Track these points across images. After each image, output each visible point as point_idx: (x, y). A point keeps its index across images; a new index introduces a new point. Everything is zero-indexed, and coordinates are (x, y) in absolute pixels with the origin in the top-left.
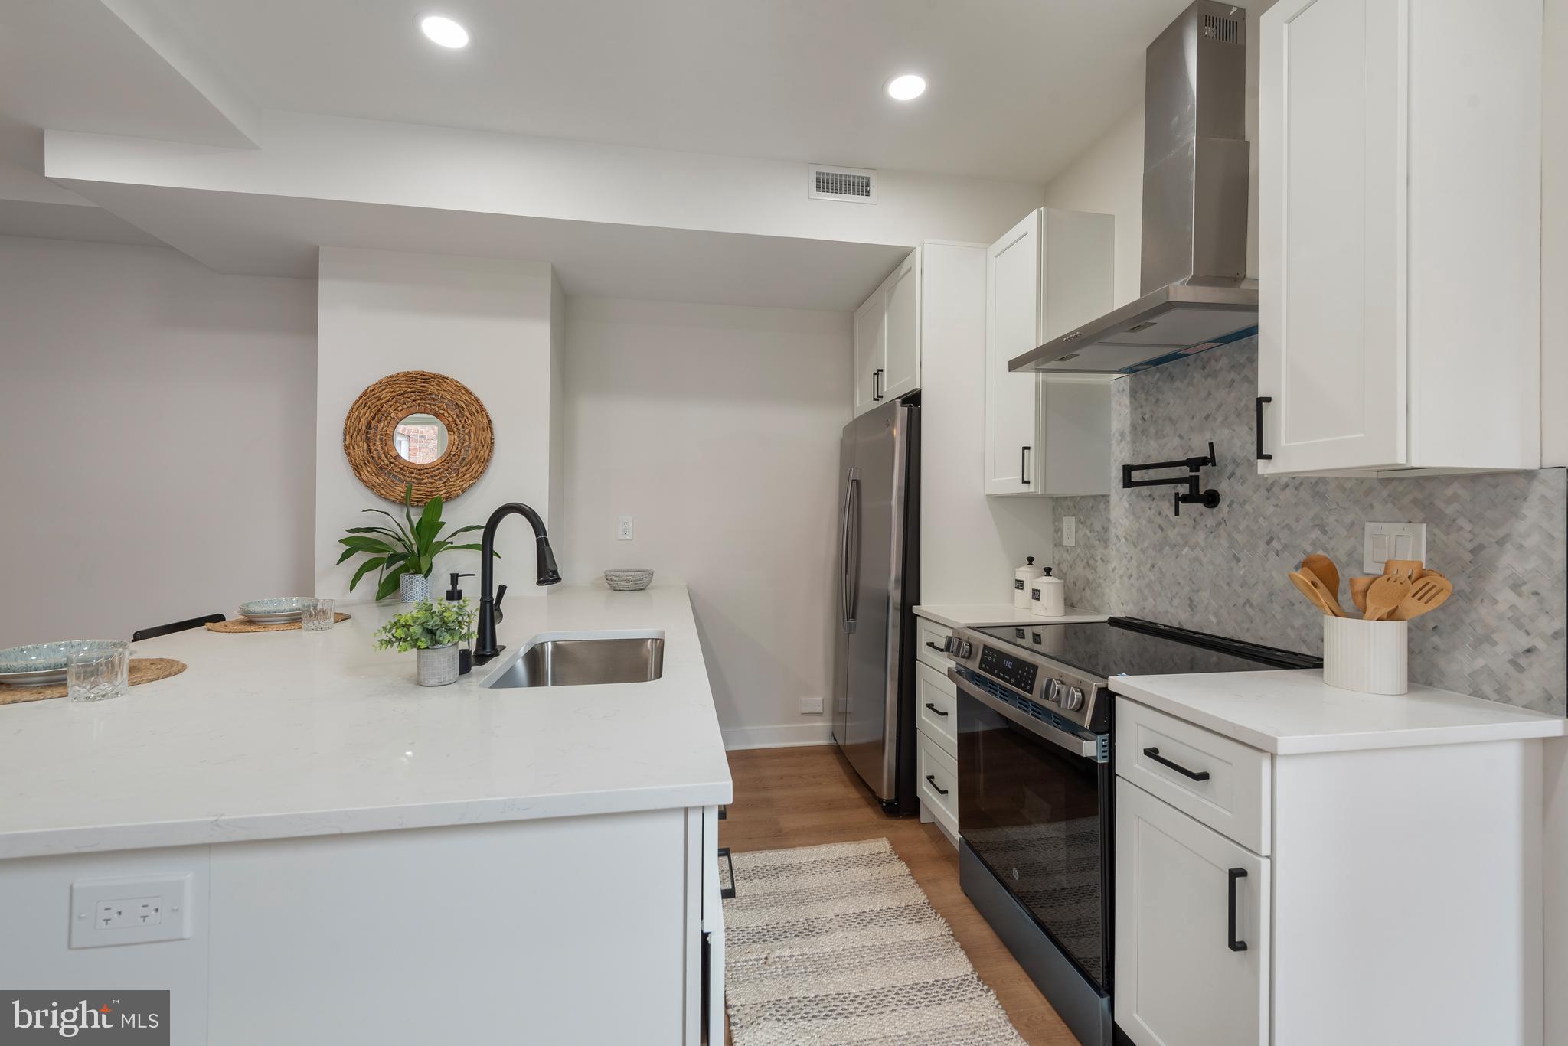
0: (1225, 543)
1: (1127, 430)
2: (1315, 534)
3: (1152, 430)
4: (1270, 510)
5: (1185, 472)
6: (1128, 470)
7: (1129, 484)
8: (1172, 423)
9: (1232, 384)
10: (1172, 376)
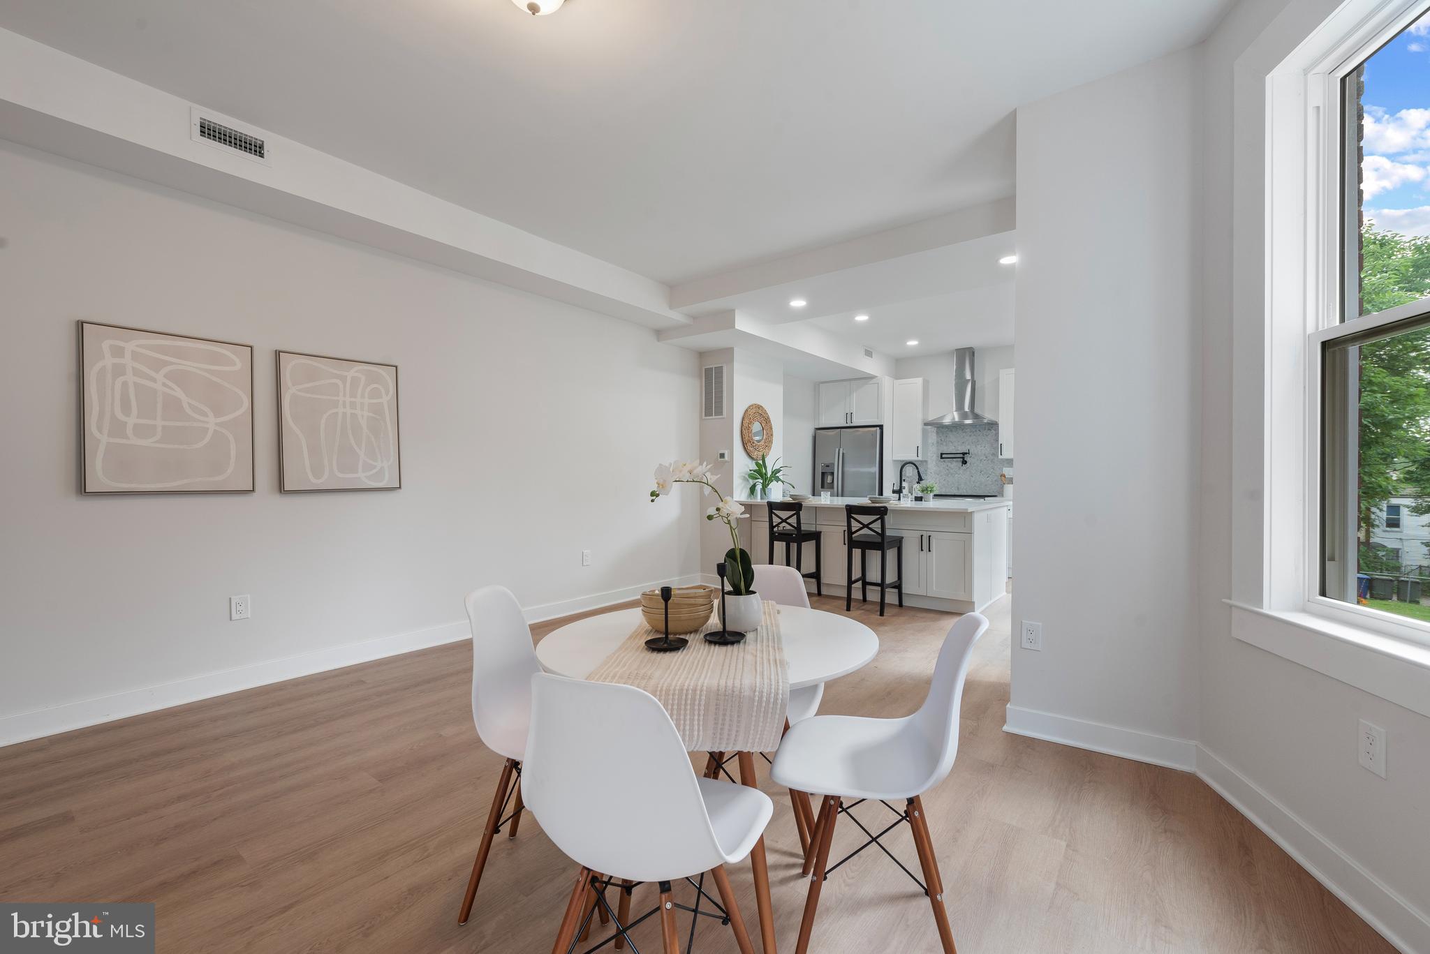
0: (968, 473)
1: (935, 442)
2: (992, 470)
3: (944, 444)
4: (981, 465)
5: (961, 455)
6: (942, 454)
7: (942, 458)
8: (952, 442)
9: (970, 436)
10: (951, 431)
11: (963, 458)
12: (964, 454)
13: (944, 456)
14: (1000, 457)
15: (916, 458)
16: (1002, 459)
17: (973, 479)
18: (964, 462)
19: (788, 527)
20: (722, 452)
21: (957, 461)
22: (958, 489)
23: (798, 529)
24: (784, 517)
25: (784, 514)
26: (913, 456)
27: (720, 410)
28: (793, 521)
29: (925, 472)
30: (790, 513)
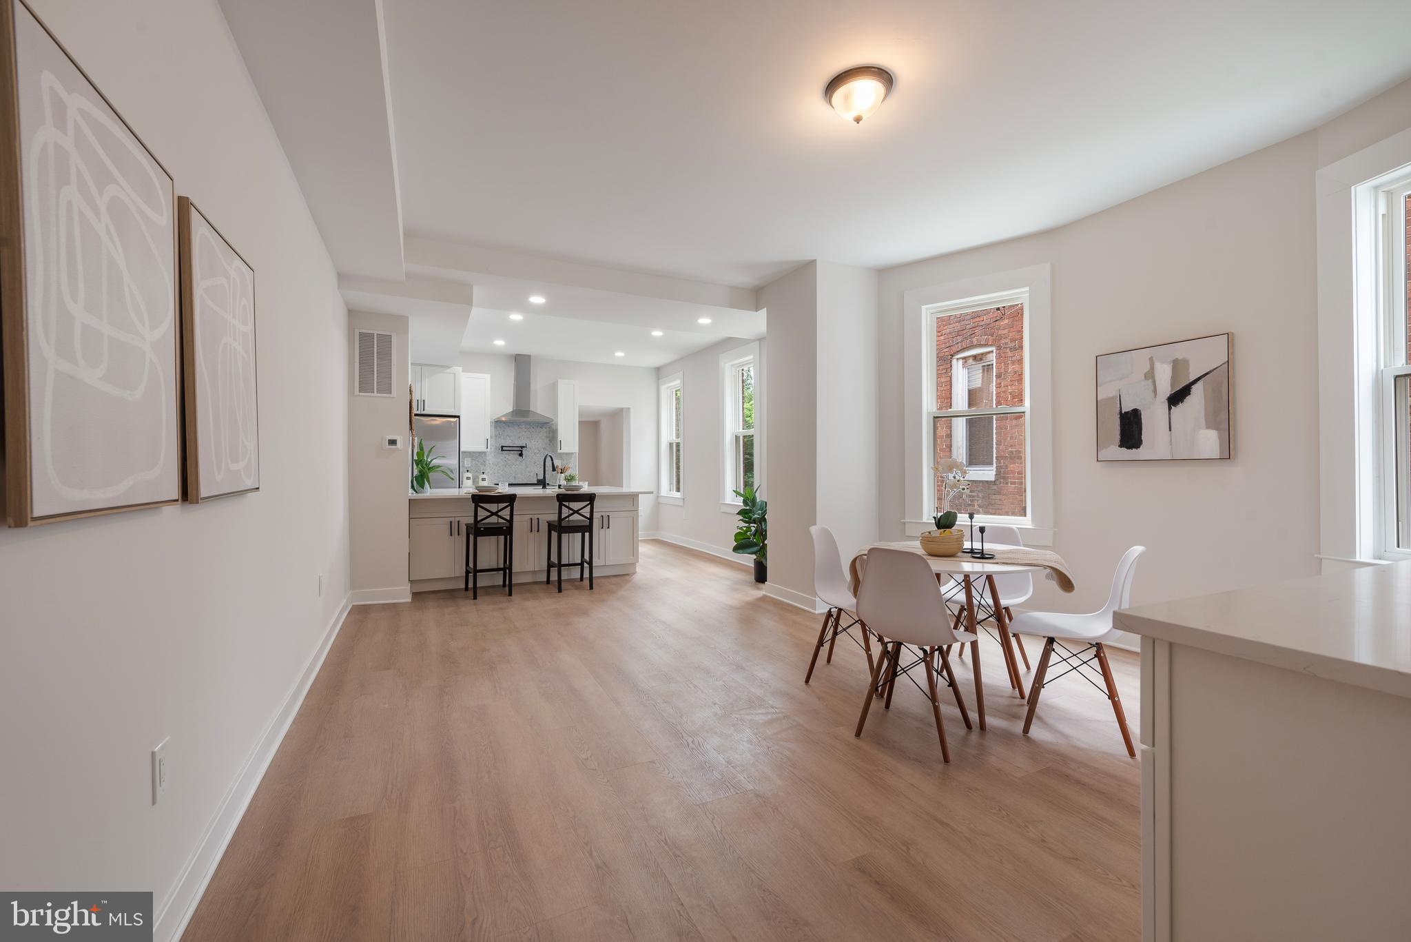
0: (524, 464)
1: (496, 436)
3: (503, 437)
5: (519, 449)
6: (502, 447)
7: (502, 450)
8: (509, 437)
9: (525, 432)
10: (509, 426)
11: (521, 451)
12: (522, 447)
13: (504, 449)
14: (559, 451)
15: (485, 450)
16: (560, 454)
17: (528, 469)
18: (521, 455)
19: (501, 521)
20: (392, 437)
21: (514, 454)
22: (515, 477)
23: (511, 521)
24: (494, 510)
25: (493, 507)
26: (482, 448)
27: (386, 387)
28: (506, 513)
29: (484, 463)
30: (502, 505)
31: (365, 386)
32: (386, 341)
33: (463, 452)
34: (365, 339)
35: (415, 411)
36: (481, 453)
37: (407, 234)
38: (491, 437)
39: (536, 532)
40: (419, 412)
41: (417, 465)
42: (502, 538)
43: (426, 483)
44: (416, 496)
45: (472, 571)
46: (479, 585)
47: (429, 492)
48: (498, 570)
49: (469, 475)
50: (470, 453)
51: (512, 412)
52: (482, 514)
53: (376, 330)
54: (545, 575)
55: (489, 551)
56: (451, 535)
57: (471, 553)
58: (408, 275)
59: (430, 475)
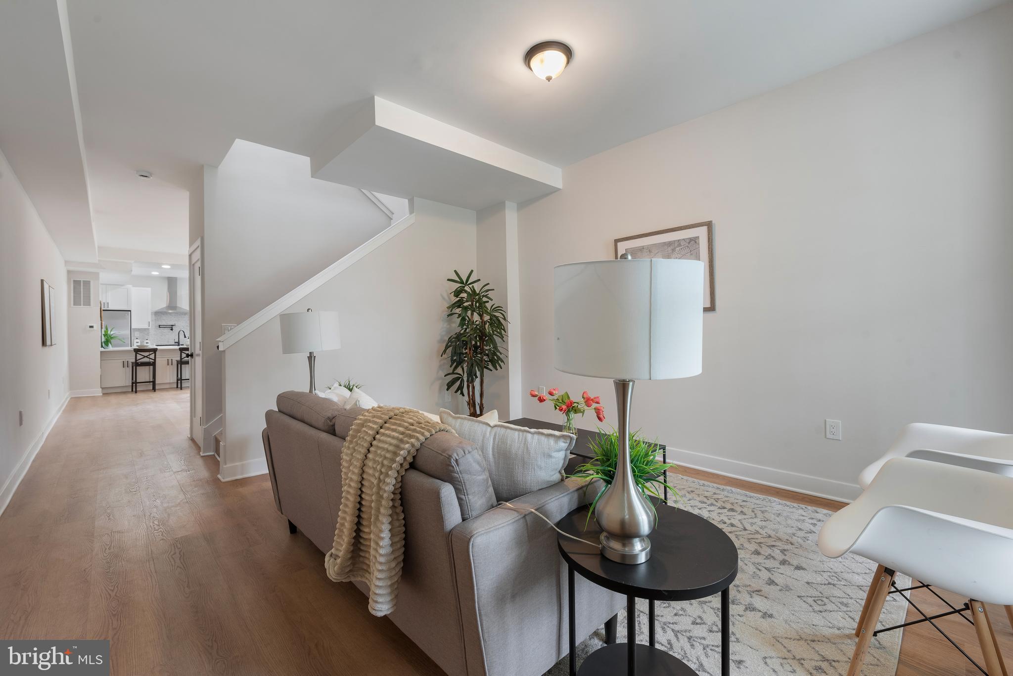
1: (155, 320)
3: (160, 321)
6: (159, 326)
7: (160, 327)
8: (164, 320)
9: (174, 317)
10: (163, 314)
12: (172, 326)
15: (148, 328)
18: (172, 330)
19: (151, 360)
20: (91, 324)
21: (167, 329)
22: (168, 342)
23: (155, 360)
24: (146, 355)
25: (146, 354)
26: (146, 326)
27: (88, 303)
28: (152, 356)
29: (148, 334)
30: (151, 353)
31: (76, 302)
32: (87, 284)
33: (134, 329)
34: (77, 283)
35: (103, 309)
36: (145, 329)
37: (99, 247)
38: (152, 320)
39: (171, 365)
40: (105, 309)
41: (105, 336)
42: (152, 367)
43: (110, 344)
44: (103, 349)
45: (135, 383)
46: (137, 390)
47: (111, 348)
48: (150, 382)
49: (138, 341)
50: (138, 329)
51: (166, 307)
52: (139, 357)
53: (82, 278)
54: (176, 384)
55: (144, 374)
56: (124, 367)
57: (134, 374)
58: (99, 260)
59: (112, 341)
